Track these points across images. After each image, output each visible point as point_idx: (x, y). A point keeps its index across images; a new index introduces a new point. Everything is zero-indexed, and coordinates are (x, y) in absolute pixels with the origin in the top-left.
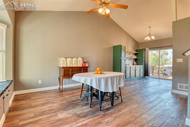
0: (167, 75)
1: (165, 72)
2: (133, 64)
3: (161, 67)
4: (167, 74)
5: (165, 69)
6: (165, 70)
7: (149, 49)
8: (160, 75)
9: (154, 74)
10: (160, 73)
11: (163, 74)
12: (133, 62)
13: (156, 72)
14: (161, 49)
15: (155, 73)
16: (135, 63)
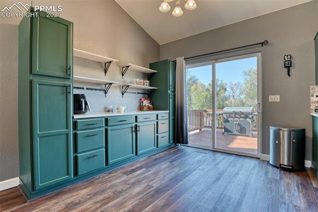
0: (231, 132)
1: (228, 126)
2: (141, 108)
3: (217, 112)
4: (231, 130)
5: (226, 117)
6: (227, 121)
7: (184, 61)
8: (216, 130)
9: (203, 129)
10: (216, 126)
11: (221, 128)
12: (141, 102)
13: (208, 125)
14: (217, 60)
15: (205, 127)
16: (146, 103)
